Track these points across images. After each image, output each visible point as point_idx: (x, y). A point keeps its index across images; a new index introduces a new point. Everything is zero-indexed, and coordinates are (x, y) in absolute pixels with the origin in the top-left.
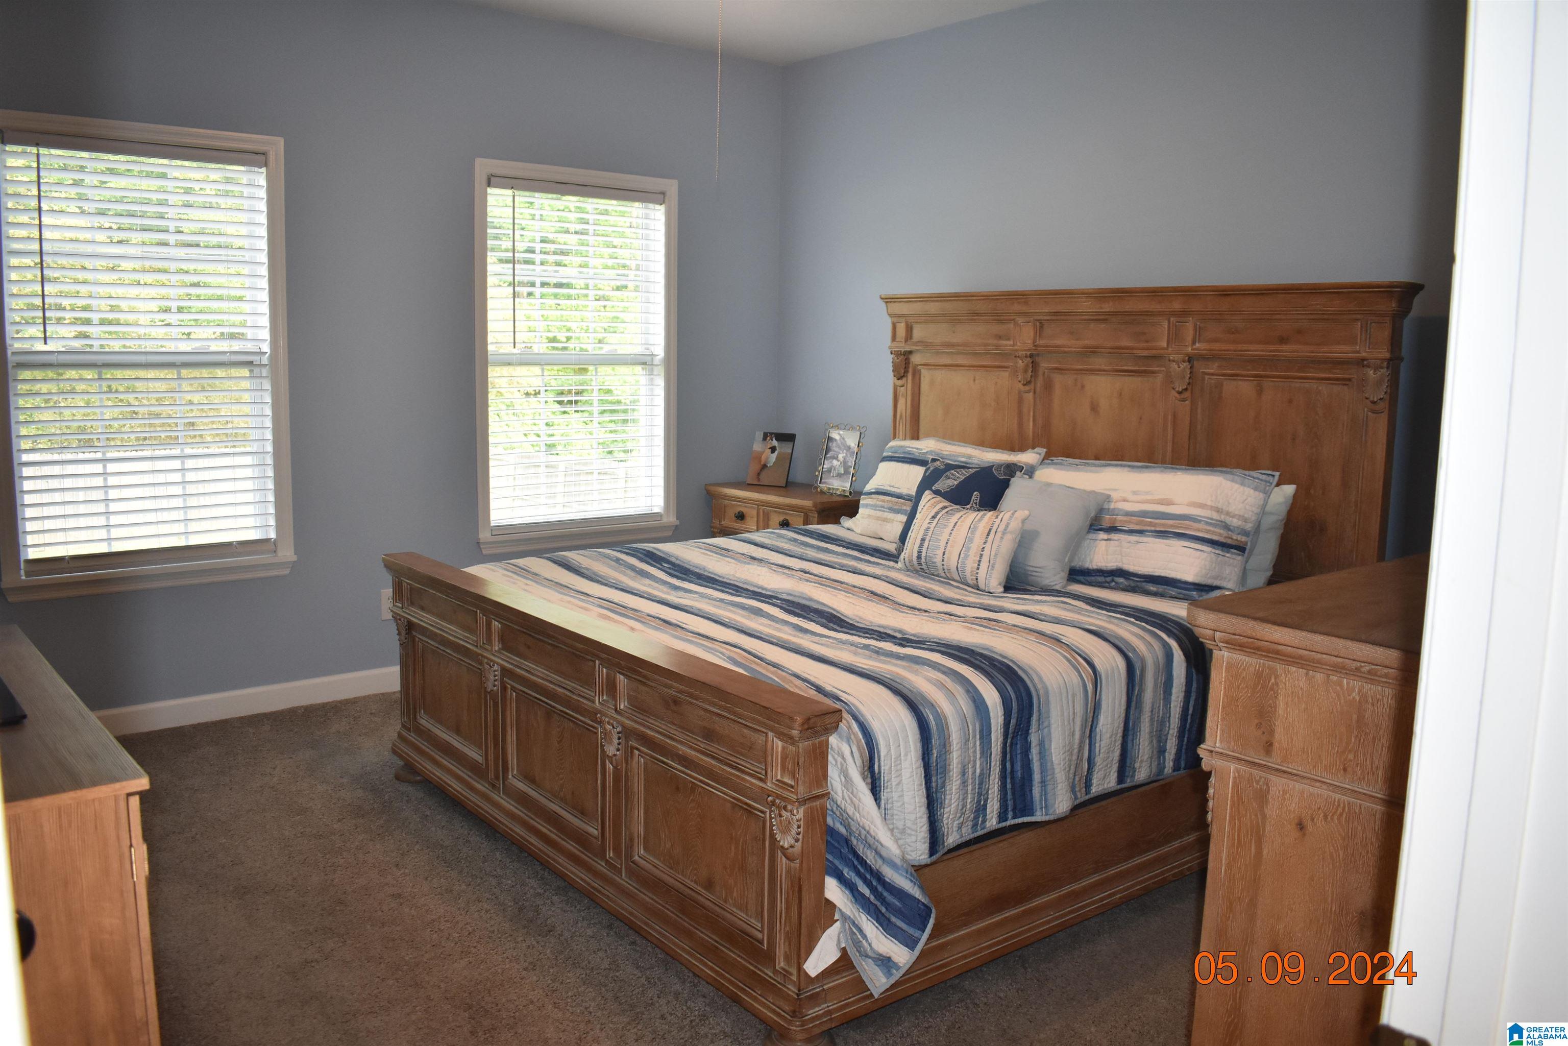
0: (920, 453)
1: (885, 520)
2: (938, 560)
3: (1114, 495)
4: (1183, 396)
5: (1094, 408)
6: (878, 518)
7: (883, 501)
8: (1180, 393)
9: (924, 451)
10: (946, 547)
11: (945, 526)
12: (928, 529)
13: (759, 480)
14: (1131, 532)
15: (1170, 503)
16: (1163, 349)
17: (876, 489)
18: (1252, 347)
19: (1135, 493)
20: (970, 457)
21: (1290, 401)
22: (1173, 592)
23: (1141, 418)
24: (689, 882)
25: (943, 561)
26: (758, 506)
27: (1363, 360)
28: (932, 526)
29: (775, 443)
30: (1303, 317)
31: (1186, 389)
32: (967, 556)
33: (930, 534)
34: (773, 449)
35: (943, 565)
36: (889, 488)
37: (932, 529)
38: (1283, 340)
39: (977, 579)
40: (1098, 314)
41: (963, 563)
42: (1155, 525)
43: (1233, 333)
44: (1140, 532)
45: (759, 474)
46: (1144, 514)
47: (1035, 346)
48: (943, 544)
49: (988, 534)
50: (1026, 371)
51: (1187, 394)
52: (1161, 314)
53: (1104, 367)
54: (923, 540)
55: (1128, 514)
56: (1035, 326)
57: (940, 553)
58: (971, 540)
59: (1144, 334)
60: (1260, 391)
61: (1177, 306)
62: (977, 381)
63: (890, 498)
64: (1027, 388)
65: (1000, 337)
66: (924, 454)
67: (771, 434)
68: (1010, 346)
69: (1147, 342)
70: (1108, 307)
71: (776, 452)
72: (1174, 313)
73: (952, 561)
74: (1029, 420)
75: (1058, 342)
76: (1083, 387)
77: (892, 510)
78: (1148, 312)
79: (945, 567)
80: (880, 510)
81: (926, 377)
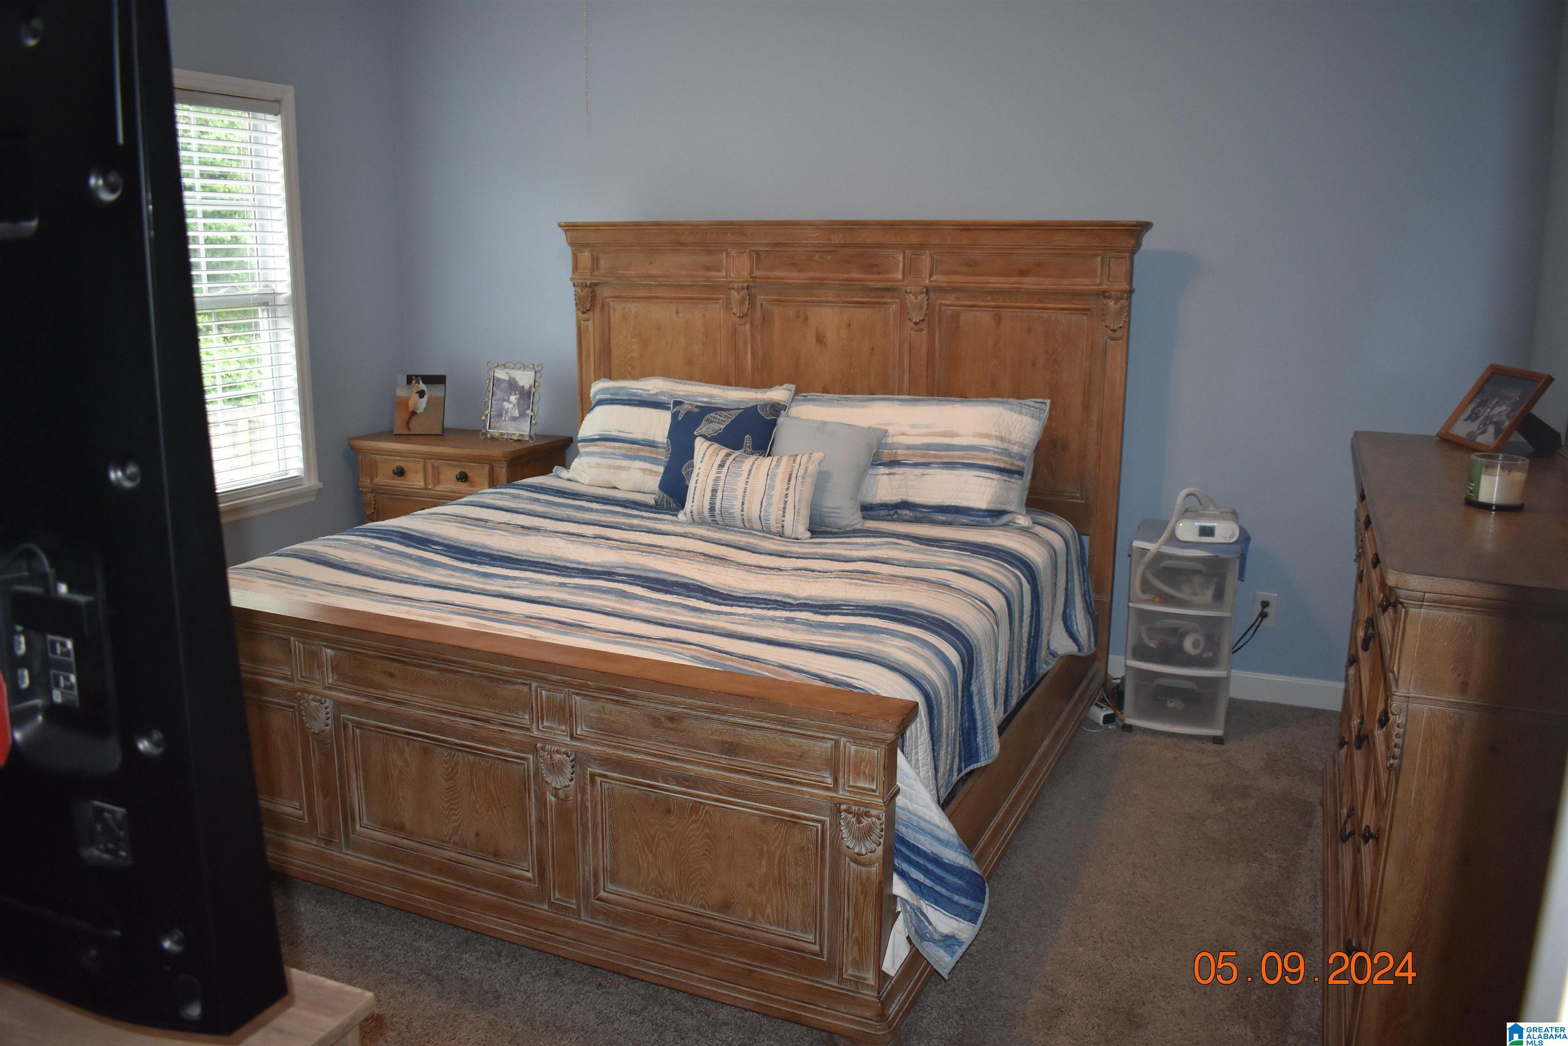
0: (647, 394)
1: (620, 468)
2: (737, 510)
3: (891, 430)
4: (919, 327)
5: (820, 340)
6: (610, 467)
7: (614, 448)
8: (916, 324)
9: (652, 392)
10: (744, 497)
11: (738, 475)
12: (717, 479)
13: (409, 429)
14: (916, 465)
15: (954, 435)
16: (899, 281)
17: (599, 435)
18: (992, 279)
19: (913, 426)
20: (711, 396)
21: (1029, 330)
22: (965, 519)
23: (873, 349)
24: (691, 907)
25: (742, 510)
26: (425, 459)
27: (1104, 292)
28: (723, 475)
29: (422, 386)
30: (1042, 251)
31: (923, 320)
32: (769, 504)
33: (722, 483)
34: (421, 394)
35: (742, 515)
36: (618, 434)
37: (723, 478)
38: (1022, 273)
39: (783, 527)
40: (824, 245)
41: (766, 511)
42: (941, 457)
43: (971, 266)
44: (926, 465)
45: (408, 423)
46: (928, 447)
47: (752, 277)
48: (740, 493)
49: (789, 480)
50: (742, 303)
51: (924, 325)
52: (895, 246)
53: (831, 299)
54: (714, 491)
55: (909, 447)
56: (750, 256)
57: (738, 503)
58: (772, 488)
59: (875, 265)
60: (998, 320)
61: (914, 239)
62: (680, 314)
63: (621, 444)
64: (743, 320)
65: (708, 269)
66: (653, 395)
67: (417, 376)
68: (723, 277)
69: (879, 273)
70: (837, 239)
71: (426, 397)
72: (910, 247)
73: (754, 511)
74: (746, 353)
75: (779, 274)
76: (806, 319)
77: (626, 457)
78: (882, 244)
79: (745, 518)
80: (612, 458)
81: (618, 310)
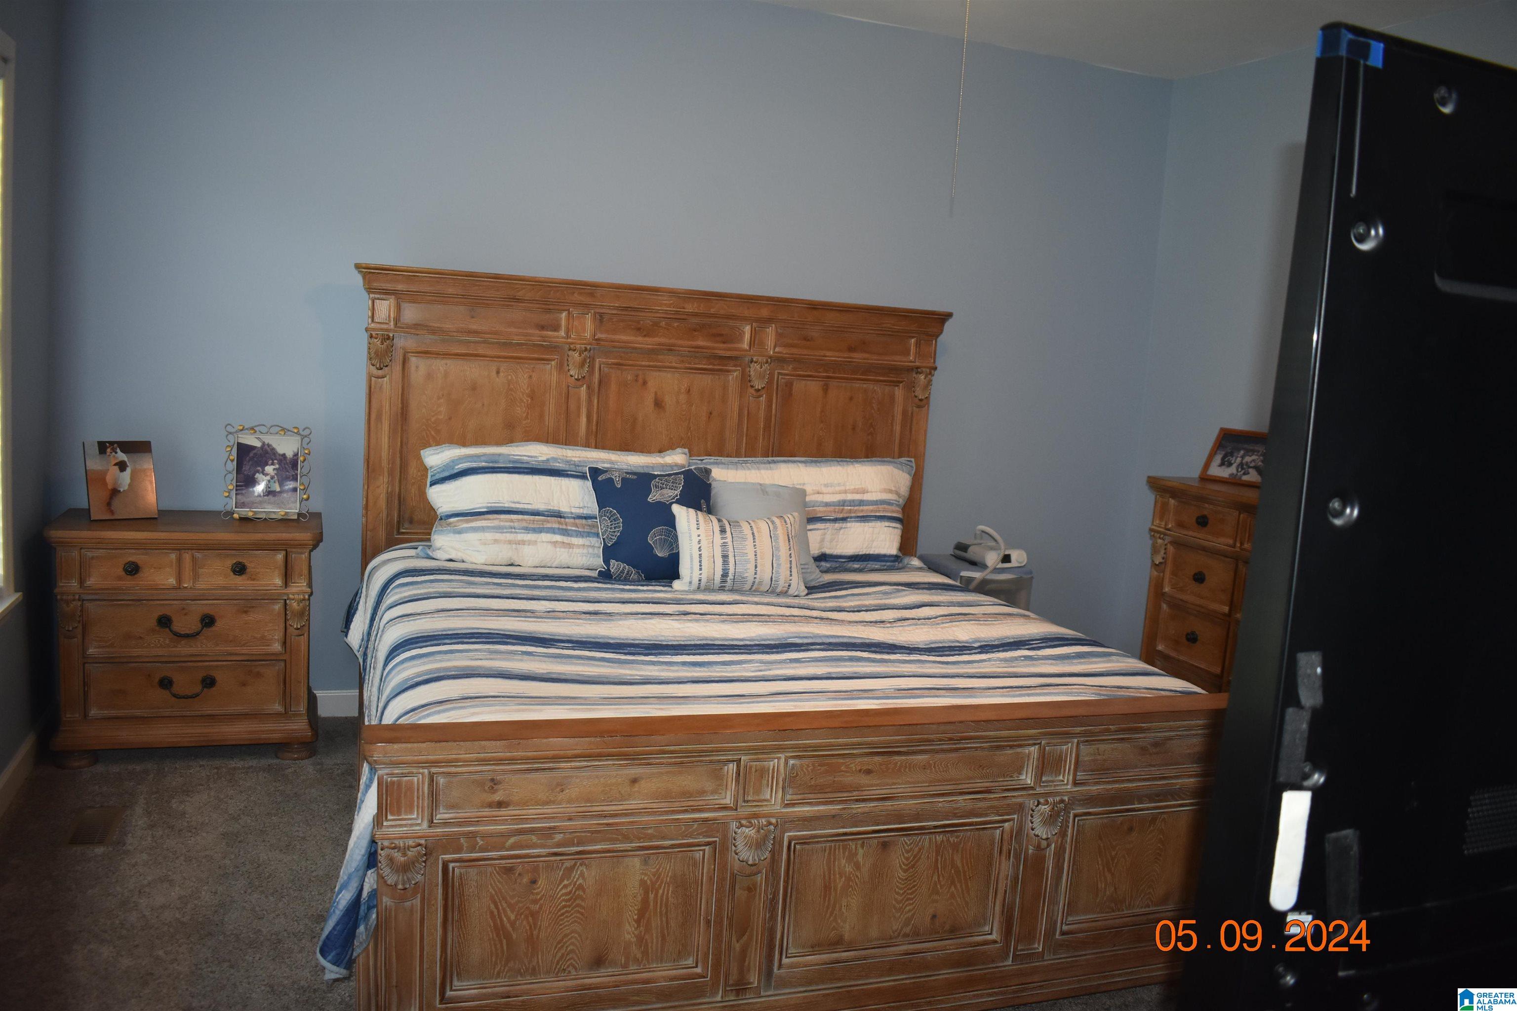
0: (536, 461)
1: (523, 543)
2: (750, 575)
3: (809, 489)
4: (759, 393)
5: (658, 404)
6: (510, 542)
7: (512, 521)
8: (758, 390)
9: (540, 459)
10: (756, 560)
11: (744, 539)
12: (724, 545)
13: (112, 512)
14: (835, 520)
15: (864, 491)
16: (746, 351)
17: (487, 507)
18: (828, 353)
19: (826, 485)
20: (612, 462)
21: (851, 399)
23: (711, 413)
24: (1138, 910)
25: (756, 574)
26: (179, 550)
27: (917, 368)
28: (729, 540)
29: (121, 456)
30: (872, 332)
31: (763, 388)
32: (779, 565)
33: (731, 549)
34: (122, 466)
35: (755, 578)
36: (513, 505)
37: (730, 543)
38: (851, 349)
39: (789, 586)
40: (677, 313)
41: (777, 572)
42: (855, 511)
43: (808, 340)
44: (844, 519)
45: (109, 504)
46: (843, 503)
47: (596, 340)
48: (751, 556)
49: (789, 540)
50: (582, 365)
51: (763, 392)
52: (745, 319)
53: (674, 364)
54: (725, 557)
55: (827, 504)
56: (595, 318)
57: (751, 567)
58: (778, 549)
59: (721, 335)
60: (826, 389)
61: (765, 313)
62: (502, 374)
63: (520, 517)
64: (580, 383)
65: (543, 328)
66: (543, 461)
67: (112, 443)
68: (563, 338)
69: (724, 343)
70: (690, 308)
71: (129, 470)
72: (759, 320)
73: (765, 574)
74: (579, 416)
75: (624, 338)
76: (645, 383)
77: (527, 530)
78: (734, 316)
79: (757, 581)
80: (511, 532)
81: (419, 367)
